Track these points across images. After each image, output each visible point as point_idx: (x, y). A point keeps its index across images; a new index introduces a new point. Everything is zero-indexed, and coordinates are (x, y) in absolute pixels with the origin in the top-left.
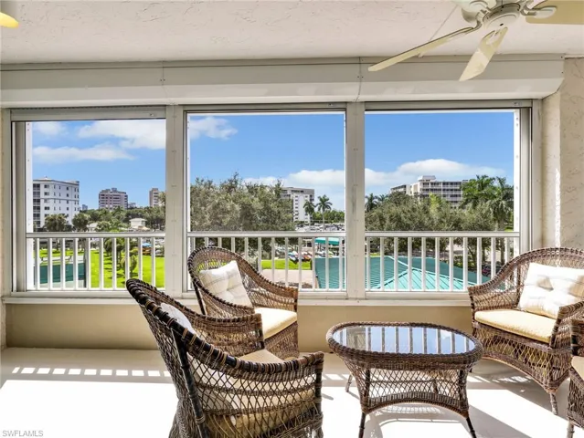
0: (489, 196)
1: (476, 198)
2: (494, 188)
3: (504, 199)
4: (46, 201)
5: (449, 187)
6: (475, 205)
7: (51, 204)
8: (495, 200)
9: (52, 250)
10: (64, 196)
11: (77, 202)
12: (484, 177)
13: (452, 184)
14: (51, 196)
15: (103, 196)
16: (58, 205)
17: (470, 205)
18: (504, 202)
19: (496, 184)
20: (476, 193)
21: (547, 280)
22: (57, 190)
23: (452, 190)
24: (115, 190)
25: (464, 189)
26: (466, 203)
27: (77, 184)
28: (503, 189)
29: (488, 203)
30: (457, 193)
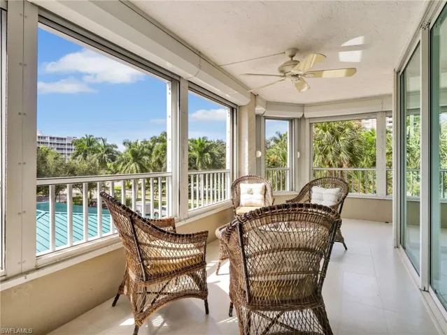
0: (95, 151)
1: (86, 151)
2: (99, 145)
3: (105, 153)
5: (56, 141)
6: (85, 156)
8: (100, 154)
12: (90, 136)
13: (58, 139)
17: (80, 157)
18: (106, 155)
19: (101, 142)
20: (85, 148)
21: (251, 190)
23: (58, 144)
25: (75, 144)
26: (77, 155)
28: (105, 146)
29: (95, 155)
30: (63, 147)
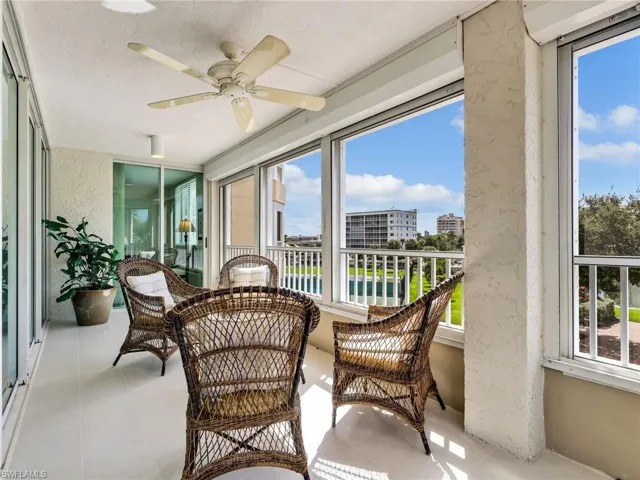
4: (391, 228)
7: (394, 231)
9: (386, 270)
10: (404, 224)
11: (415, 229)
14: (395, 224)
15: (441, 222)
16: (400, 232)
22: (400, 218)
24: (452, 215)
27: (415, 212)
